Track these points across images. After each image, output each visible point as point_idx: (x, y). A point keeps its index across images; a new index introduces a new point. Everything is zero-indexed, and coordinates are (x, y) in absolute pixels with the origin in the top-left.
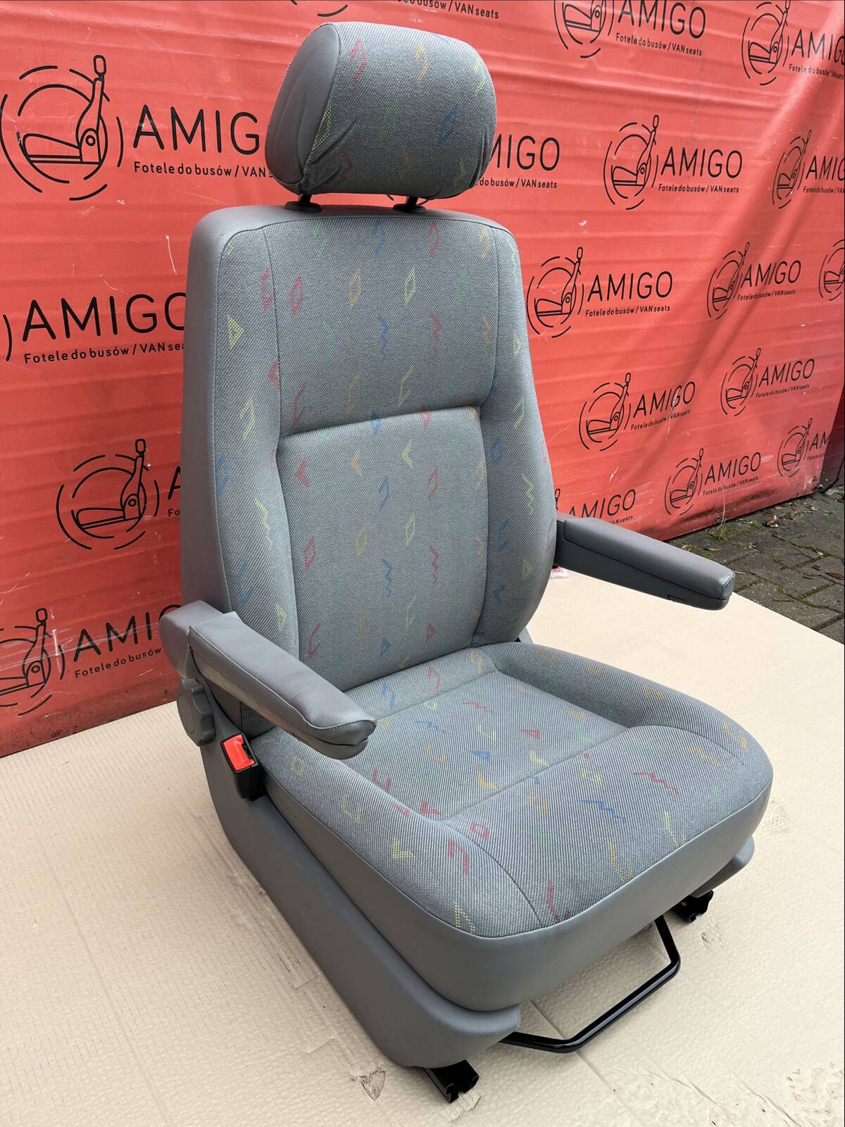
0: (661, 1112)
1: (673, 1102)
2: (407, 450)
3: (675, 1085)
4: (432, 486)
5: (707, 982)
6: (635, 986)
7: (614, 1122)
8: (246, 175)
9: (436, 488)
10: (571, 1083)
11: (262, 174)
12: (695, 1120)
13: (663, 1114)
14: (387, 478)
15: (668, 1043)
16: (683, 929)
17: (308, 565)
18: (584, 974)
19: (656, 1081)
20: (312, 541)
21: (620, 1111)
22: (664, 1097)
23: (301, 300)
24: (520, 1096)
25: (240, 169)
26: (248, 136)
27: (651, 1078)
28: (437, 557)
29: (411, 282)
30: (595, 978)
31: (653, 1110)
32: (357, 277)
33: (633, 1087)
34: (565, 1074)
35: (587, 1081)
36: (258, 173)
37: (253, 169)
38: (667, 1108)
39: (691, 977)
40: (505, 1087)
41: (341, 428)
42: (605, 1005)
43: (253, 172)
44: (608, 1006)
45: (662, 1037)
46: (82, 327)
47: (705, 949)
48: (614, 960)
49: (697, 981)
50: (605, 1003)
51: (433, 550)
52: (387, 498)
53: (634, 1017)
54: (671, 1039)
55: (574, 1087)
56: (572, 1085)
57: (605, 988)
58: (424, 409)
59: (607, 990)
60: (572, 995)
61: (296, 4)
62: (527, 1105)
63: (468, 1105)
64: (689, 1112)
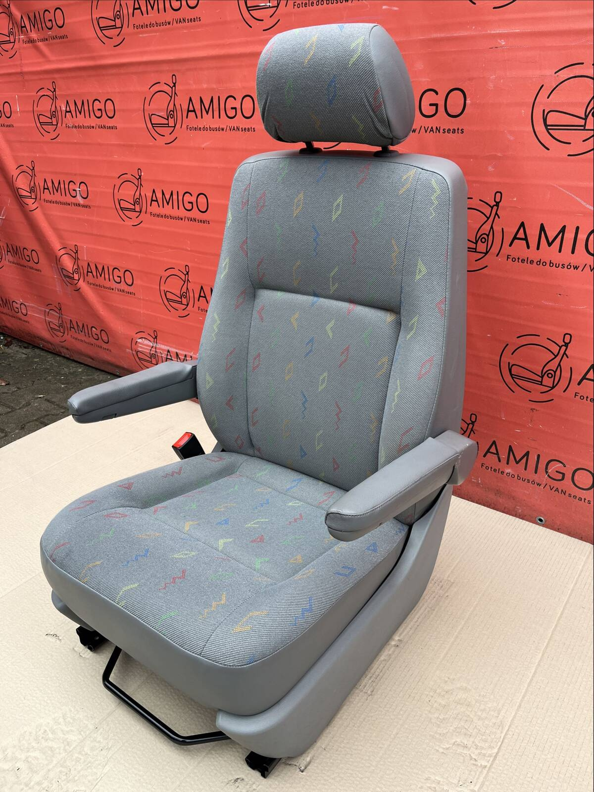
0: (82, 758)
1: (90, 764)
2: (331, 325)
3: (102, 765)
4: (343, 358)
5: (193, 783)
6: (178, 731)
7: (75, 730)
8: (426, 132)
9: (345, 360)
10: (99, 702)
11: (437, 131)
12: (77, 780)
13: (81, 759)
14: (313, 338)
15: (134, 757)
16: (242, 763)
17: (254, 369)
18: (182, 697)
19: (104, 752)
20: (259, 355)
21: (82, 733)
22: (93, 758)
23: (263, 206)
24: (89, 677)
25: (423, 128)
26: (431, 105)
27: (106, 749)
28: (341, 411)
29: (338, 205)
30: (180, 704)
31: (83, 753)
32: (301, 196)
33: (100, 738)
34: (105, 697)
35: (101, 711)
36: (435, 131)
37: (432, 128)
38: (85, 761)
39: (195, 771)
40: (94, 668)
41: (292, 294)
42: (159, 714)
43: (432, 130)
44: (158, 715)
45: (138, 752)
46: (550, 244)
47: (226, 780)
48: (200, 715)
49: (192, 775)
50: (161, 713)
51: (338, 406)
52: (310, 351)
53: (152, 733)
54: (138, 759)
55: (97, 704)
56: (97, 702)
57: (173, 712)
58: (351, 301)
59: (172, 713)
60: (164, 693)
61: (475, 4)
62: (84, 681)
63: (84, 654)
64: (83, 775)
